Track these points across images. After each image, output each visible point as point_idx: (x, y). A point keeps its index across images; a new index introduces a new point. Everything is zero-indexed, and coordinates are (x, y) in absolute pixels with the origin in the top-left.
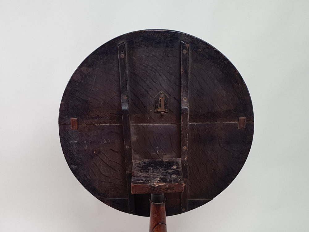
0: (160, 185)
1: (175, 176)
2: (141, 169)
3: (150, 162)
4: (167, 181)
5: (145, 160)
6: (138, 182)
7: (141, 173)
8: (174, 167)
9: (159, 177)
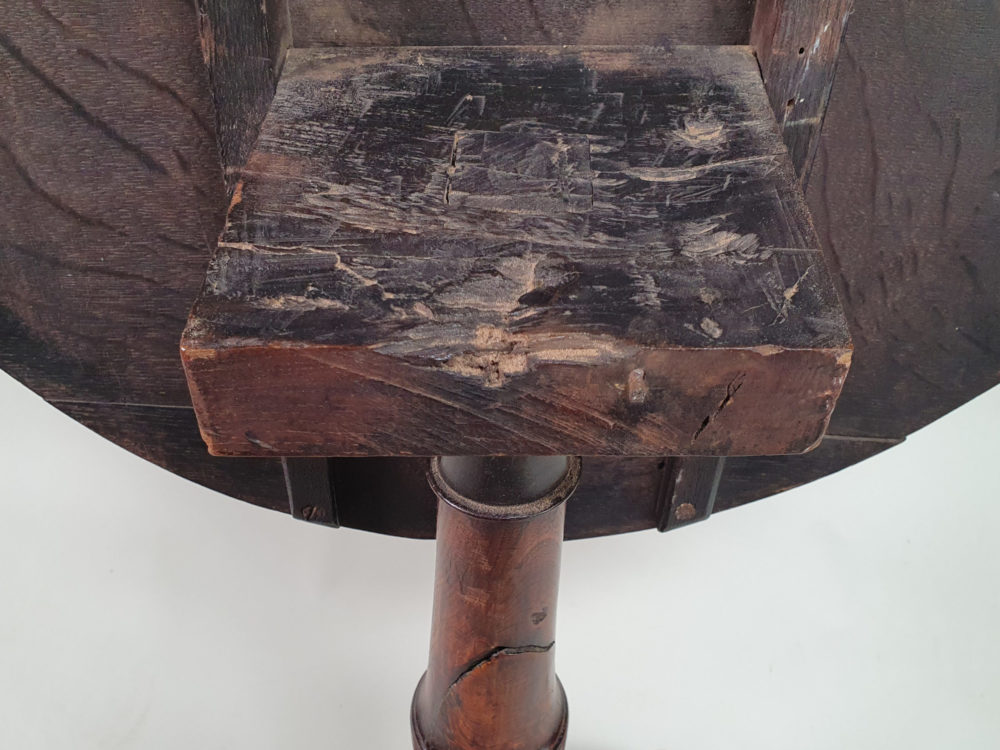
0: (545, 367)
1: (725, 239)
2: (350, 145)
3: (449, 75)
4: (641, 312)
5: (404, 53)
6: (277, 304)
7: (336, 190)
8: (702, 133)
9: (537, 248)
